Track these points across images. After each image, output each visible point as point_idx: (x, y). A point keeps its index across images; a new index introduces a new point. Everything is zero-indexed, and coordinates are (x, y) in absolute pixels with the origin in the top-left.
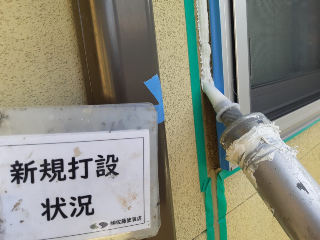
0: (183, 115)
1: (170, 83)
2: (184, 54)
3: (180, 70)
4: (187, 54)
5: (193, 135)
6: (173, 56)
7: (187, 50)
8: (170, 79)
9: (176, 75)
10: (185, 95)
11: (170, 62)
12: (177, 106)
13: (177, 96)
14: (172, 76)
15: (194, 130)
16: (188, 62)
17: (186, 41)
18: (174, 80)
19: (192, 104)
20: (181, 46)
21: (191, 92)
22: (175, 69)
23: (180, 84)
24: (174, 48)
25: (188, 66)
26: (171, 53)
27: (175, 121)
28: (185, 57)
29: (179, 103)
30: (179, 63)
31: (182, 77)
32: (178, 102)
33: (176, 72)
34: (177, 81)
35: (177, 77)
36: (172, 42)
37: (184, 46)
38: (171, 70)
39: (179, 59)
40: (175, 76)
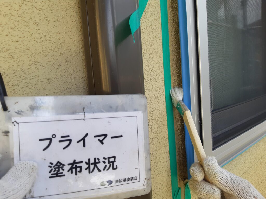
0: (161, 139)
1: (151, 115)
2: (162, 93)
3: (159, 105)
4: (164, 93)
5: (168, 154)
6: (154, 96)
7: (164, 90)
8: (151, 112)
9: (155, 109)
10: (162, 124)
11: (152, 100)
12: (156, 133)
13: (156, 125)
14: (153, 110)
15: (169, 151)
16: (165, 99)
17: (163, 84)
18: (154, 113)
19: (167, 130)
20: (160, 88)
21: (167, 121)
22: (155, 105)
23: (158, 116)
24: (155, 90)
25: (165, 102)
26: (153, 93)
28: (163, 95)
29: (158, 130)
30: (158, 100)
31: (160, 110)
32: (157, 129)
33: (156, 107)
34: (156, 114)
35: (156, 111)
36: (153, 86)
37: (162, 87)
38: (152, 106)
39: (158, 97)
40: (155, 110)
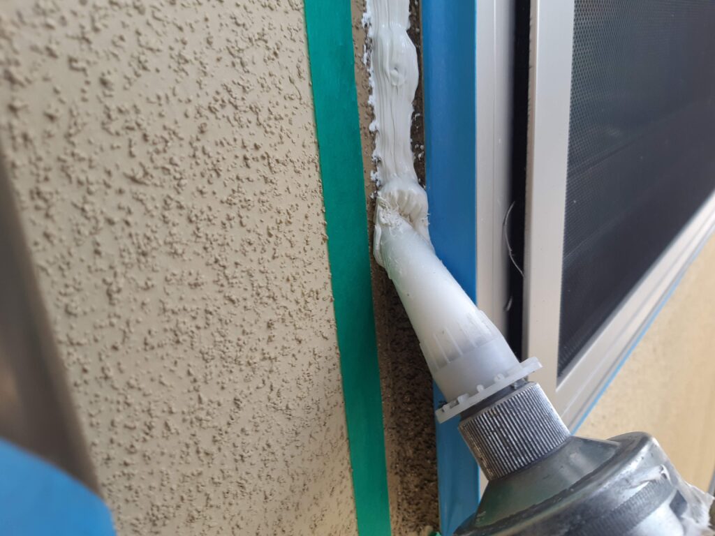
0: (293, 384)
1: (216, 252)
2: (287, 89)
3: (270, 177)
4: (304, 87)
5: (340, 449)
6: (223, 106)
7: (305, 67)
8: (215, 231)
9: (246, 205)
10: (298, 295)
11: (208, 142)
12: (257, 357)
13: (260, 308)
14: (221, 213)
15: (344, 431)
16: (312, 129)
18: (236, 235)
19: (333, 322)
20: (271, 44)
21: (328, 273)
22: (243, 173)
23: (269, 248)
24: (227, 59)
25: (313, 152)
26: (211, 86)
27: (248, 428)
28: (296, 103)
29: (270, 339)
30: (260, 138)
31: (283, 208)
32: (264, 334)
33: (249, 191)
34: (252, 237)
35: (252, 218)
36: (214, 23)
37: (287, 44)
38: (217, 184)
39: (263, 116)
40: (243, 213)
